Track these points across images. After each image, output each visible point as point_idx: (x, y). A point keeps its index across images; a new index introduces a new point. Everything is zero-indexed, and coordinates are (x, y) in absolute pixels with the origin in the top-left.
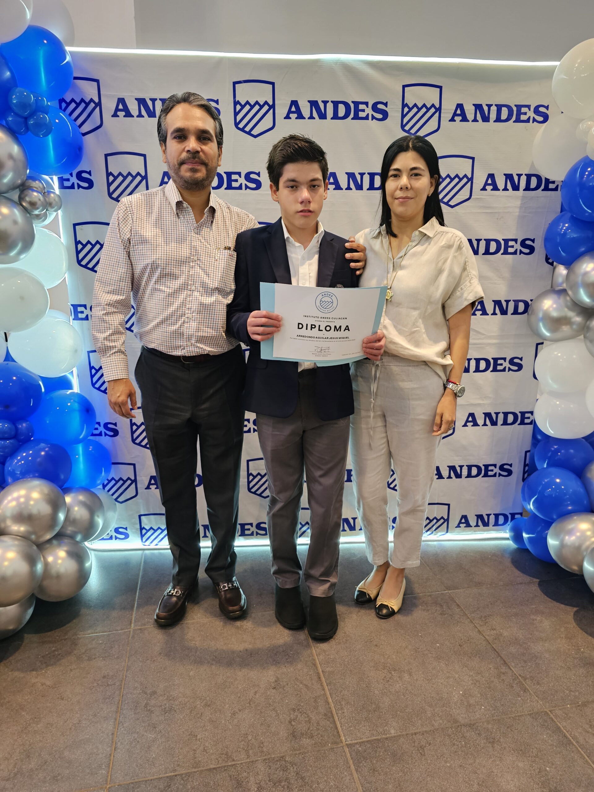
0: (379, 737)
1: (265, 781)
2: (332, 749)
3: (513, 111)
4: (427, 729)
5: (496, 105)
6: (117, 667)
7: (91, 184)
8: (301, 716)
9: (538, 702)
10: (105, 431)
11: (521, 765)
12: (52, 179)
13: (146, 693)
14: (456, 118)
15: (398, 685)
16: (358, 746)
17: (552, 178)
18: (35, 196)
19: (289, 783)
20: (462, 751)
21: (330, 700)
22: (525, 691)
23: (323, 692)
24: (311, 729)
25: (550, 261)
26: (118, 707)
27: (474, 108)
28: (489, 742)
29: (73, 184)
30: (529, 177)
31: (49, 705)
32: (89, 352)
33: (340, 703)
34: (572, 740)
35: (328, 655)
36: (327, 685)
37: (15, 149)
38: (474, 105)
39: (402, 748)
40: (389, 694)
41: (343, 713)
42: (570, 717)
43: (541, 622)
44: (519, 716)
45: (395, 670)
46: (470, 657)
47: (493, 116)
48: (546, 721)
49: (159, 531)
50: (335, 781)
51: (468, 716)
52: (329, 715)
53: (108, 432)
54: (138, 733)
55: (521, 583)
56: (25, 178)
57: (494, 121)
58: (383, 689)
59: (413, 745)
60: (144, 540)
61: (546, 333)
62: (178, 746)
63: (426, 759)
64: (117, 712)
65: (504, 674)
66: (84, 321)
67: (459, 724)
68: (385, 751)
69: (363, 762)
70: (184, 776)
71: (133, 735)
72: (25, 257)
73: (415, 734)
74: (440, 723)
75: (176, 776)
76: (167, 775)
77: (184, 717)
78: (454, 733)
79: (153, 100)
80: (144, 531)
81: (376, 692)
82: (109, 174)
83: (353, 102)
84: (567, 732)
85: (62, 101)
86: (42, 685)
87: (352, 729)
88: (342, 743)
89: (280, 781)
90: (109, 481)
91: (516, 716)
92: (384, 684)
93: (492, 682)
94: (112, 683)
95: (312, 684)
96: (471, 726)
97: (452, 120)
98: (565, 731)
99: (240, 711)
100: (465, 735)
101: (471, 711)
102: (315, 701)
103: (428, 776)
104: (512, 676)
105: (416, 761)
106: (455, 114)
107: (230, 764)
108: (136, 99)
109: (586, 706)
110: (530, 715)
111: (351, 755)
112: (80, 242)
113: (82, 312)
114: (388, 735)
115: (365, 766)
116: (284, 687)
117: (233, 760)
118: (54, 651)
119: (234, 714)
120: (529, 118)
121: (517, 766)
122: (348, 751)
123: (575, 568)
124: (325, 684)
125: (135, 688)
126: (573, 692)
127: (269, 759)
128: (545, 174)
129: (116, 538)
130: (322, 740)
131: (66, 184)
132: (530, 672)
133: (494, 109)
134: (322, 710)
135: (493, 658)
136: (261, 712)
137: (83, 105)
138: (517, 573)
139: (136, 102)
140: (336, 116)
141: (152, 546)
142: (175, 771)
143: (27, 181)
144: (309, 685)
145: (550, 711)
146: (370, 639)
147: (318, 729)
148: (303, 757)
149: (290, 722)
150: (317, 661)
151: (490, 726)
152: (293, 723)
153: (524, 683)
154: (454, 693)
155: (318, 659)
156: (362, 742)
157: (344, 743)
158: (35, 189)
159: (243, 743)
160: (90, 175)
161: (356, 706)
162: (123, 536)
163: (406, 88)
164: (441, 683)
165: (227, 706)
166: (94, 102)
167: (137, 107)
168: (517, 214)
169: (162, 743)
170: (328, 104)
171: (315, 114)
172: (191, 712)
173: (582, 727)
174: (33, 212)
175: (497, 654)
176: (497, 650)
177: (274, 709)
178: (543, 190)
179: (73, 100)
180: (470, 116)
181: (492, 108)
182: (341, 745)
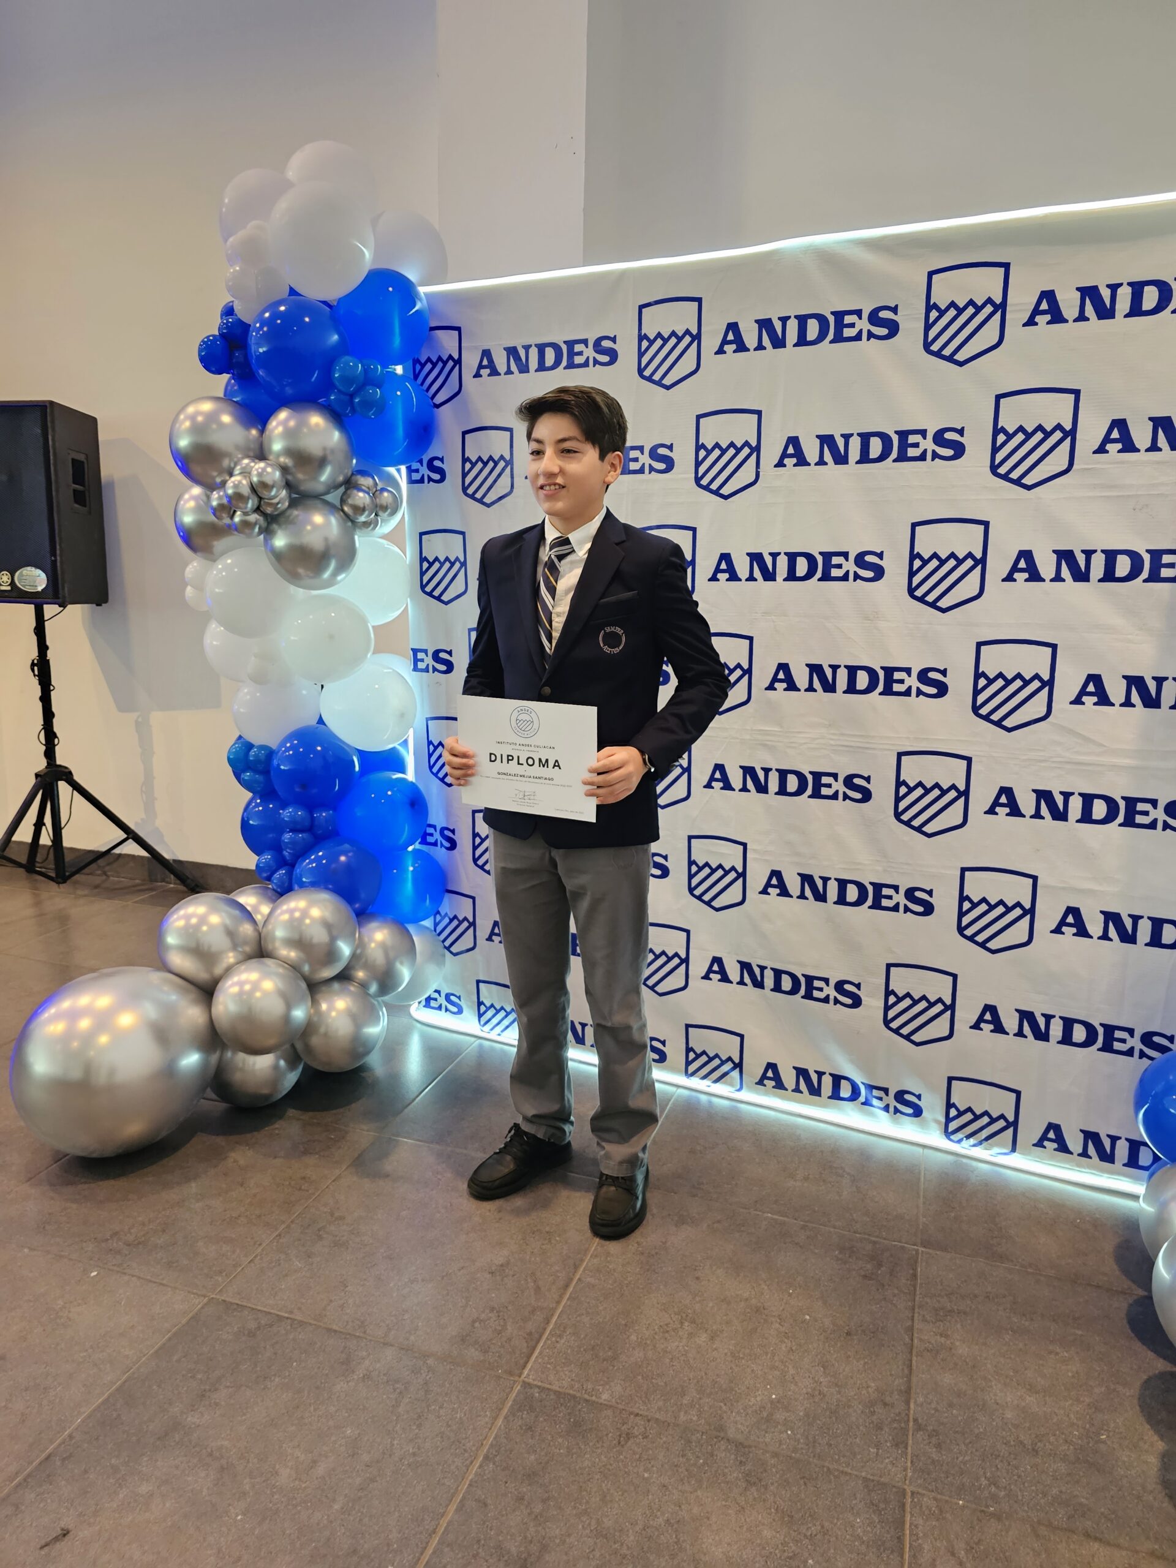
0: (578, 1395)
1: (379, 1372)
2: (499, 1377)
4: (662, 1418)
5: (1130, 284)
7: (442, 475)
8: (495, 1321)
9: (905, 1470)
10: (441, 839)
12: (399, 471)
14: (1038, 319)
15: (676, 1344)
16: (537, 1390)
18: (361, 498)
20: (688, 1470)
21: (554, 1320)
22: (897, 1445)
23: (554, 1305)
24: (494, 1342)
27: (1078, 294)
28: (747, 1480)
29: (423, 476)
31: (224, 1186)
33: (565, 1328)
34: (906, 1550)
35: (608, 1262)
36: (568, 1299)
37: (336, 436)
38: (1079, 289)
40: (650, 1348)
41: (557, 1342)
42: (944, 1518)
44: (842, 1472)
45: (693, 1322)
46: (849, 1357)
47: (1123, 306)
48: (887, 1502)
49: (502, 1014)
50: (465, 1415)
51: (749, 1432)
52: (534, 1337)
53: (444, 842)
56: (350, 473)
57: (1126, 316)
58: (646, 1339)
59: (619, 1426)
60: (482, 1023)
63: (620, 1453)
64: (284, 1223)
65: (885, 1404)
66: (423, 674)
67: (722, 1434)
68: (569, 1414)
69: (525, 1412)
70: (296, 1322)
71: (283, 1256)
72: (345, 578)
73: (637, 1415)
74: (691, 1419)
75: (287, 1318)
76: (282, 1313)
77: (351, 1260)
78: (699, 1442)
79: (527, 348)
80: (483, 1008)
81: (633, 1338)
82: (465, 460)
83: (832, 313)
84: (911, 1535)
85: (416, 361)
87: (549, 1366)
88: (520, 1377)
89: (397, 1381)
90: (442, 918)
91: (838, 1470)
92: (656, 1333)
93: (850, 1406)
94: (306, 1188)
96: (740, 1446)
97: (1031, 323)
98: (908, 1532)
99: (423, 1280)
100: (715, 1453)
101: (764, 1427)
102: (533, 1311)
103: (601, 1472)
104: (898, 1415)
105: (602, 1446)
106: (1036, 312)
107: (358, 1334)
108: (505, 349)
109: (1000, 1518)
110: (865, 1480)
111: (516, 1397)
112: (426, 559)
113: (423, 660)
114: (594, 1398)
115: (522, 1418)
116: (506, 1276)
119: (412, 1281)
122: (516, 1391)
124: (567, 1296)
125: (326, 1205)
126: (997, 1487)
129: (447, 1010)
130: (496, 1361)
131: (415, 476)
134: (530, 1326)
135: (891, 1375)
136: (448, 1294)
137: (440, 365)
139: (505, 354)
140: (802, 341)
141: (493, 1035)
142: (291, 1312)
143: (353, 478)
144: (543, 1288)
145: (913, 1493)
146: (696, 1266)
147: (502, 1346)
148: (451, 1369)
149: (474, 1322)
150: (585, 1263)
151: (773, 1461)
152: (477, 1324)
153: (911, 1433)
154: (760, 1393)
155: (589, 1260)
156: (548, 1389)
157: (520, 1379)
158: (363, 488)
159: (393, 1318)
160: (443, 463)
161: (583, 1342)
162: (455, 1009)
163: (934, 277)
164: (753, 1370)
165: (414, 1268)
166: (453, 360)
167: (505, 361)
169: (303, 1277)
170: (789, 322)
171: (766, 341)
172: (364, 1258)
174: (357, 519)
175: (906, 1371)
176: (914, 1367)
179: (429, 360)
180: (1070, 310)
181: (1120, 291)
182: (516, 1378)
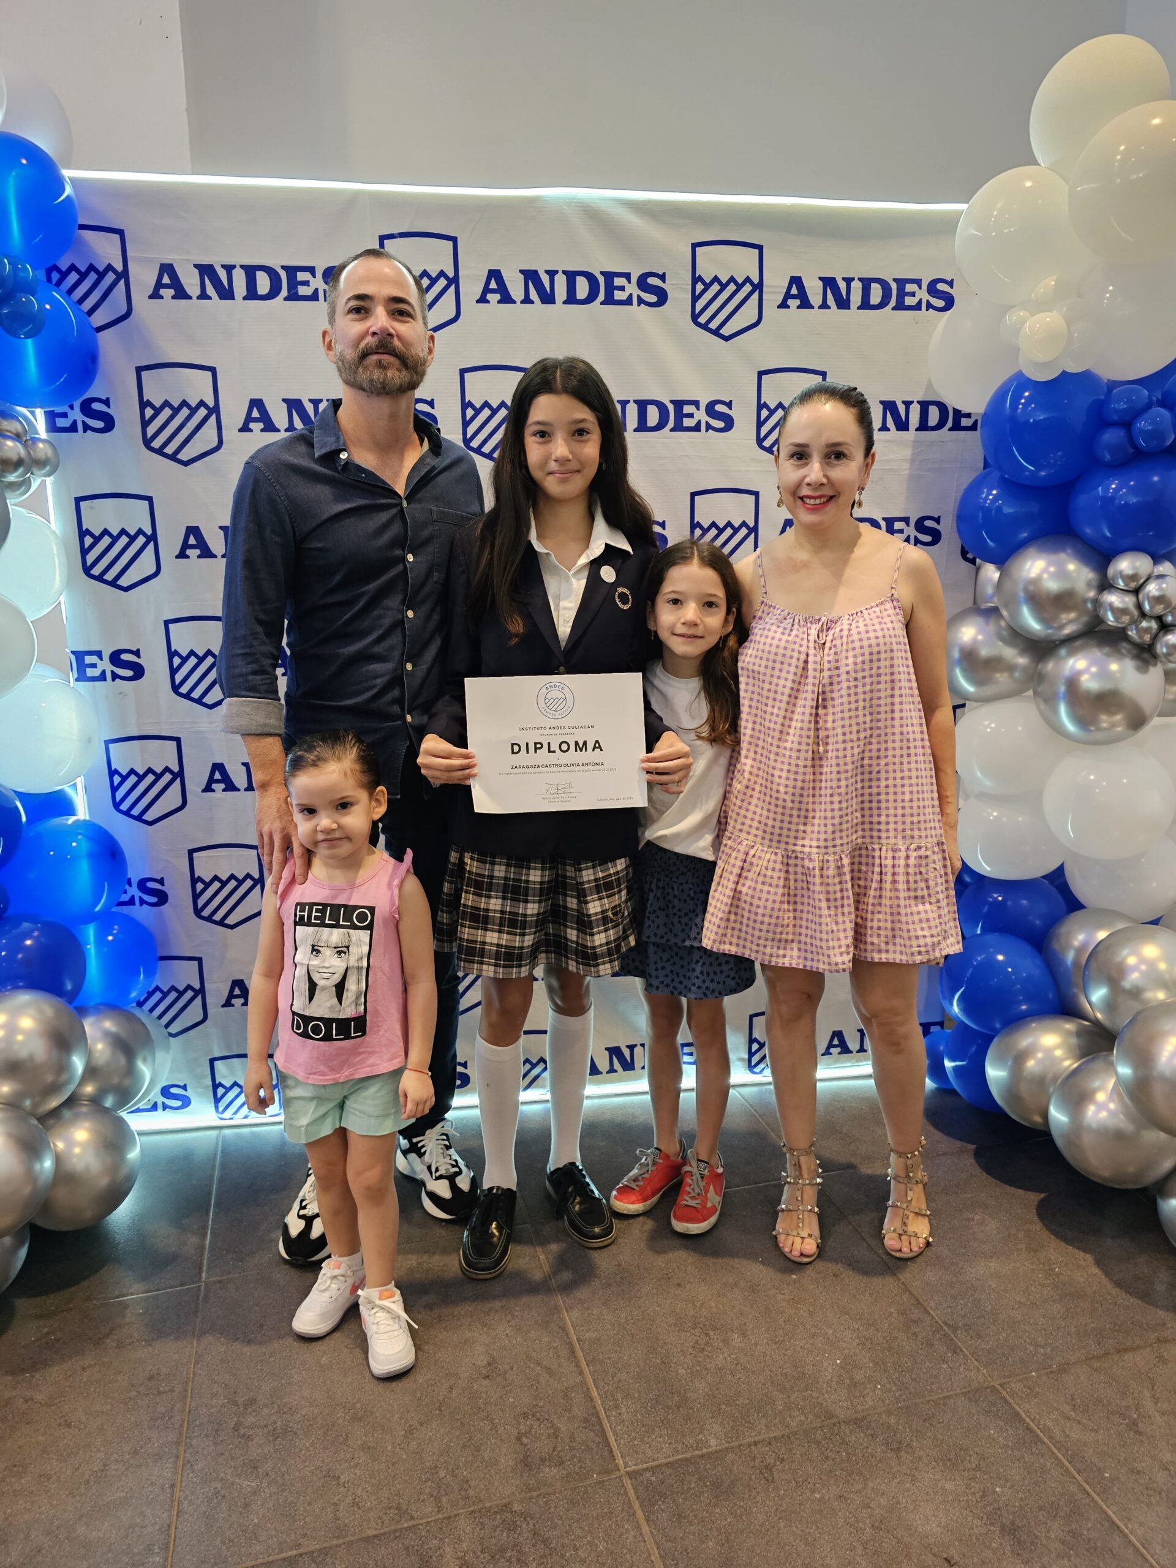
0: (688, 1455)
1: (474, 1552)
2: (601, 1483)
3: (890, 289)
4: (777, 1434)
5: (860, 279)
6: (176, 1357)
7: (109, 423)
8: (539, 1426)
9: (979, 1370)
10: (141, 894)
11: (949, 1486)
12: (33, 413)
13: (236, 1404)
14: (790, 302)
15: (721, 1356)
16: (648, 1474)
17: (965, 409)
19: (520, 1552)
20: (842, 1470)
21: (595, 1393)
22: (955, 1352)
23: (580, 1377)
24: (559, 1449)
25: (970, 556)
26: (181, 1434)
27: (821, 283)
28: (892, 1450)
29: (75, 422)
30: (924, 405)
31: (41, 1438)
32: (107, 743)
34: (1041, 1435)
35: (588, 1310)
36: (588, 1365)
38: (820, 278)
39: (731, 1471)
40: (704, 1373)
41: (620, 1414)
42: (1037, 1393)
43: (982, 1223)
44: (944, 1398)
45: (715, 1329)
46: (855, 1296)
47: (856, 298)
48: (994, 1404)
50: (607, 1542)
51: (852, 1404)
52: (592, 1421)
53: (146, 898)
54: (222, 1479)
55: (945, 1154)
57: (859, 308)
58: (693, 1366)
59: (752, 1464)
60: (221, 1109)
61: (969, 688)
62: (302, 1498)
63: (777, 1489)
64: (178, 1444)
65: (915, 1322)
66: (97, 683)
67: (835, 1420)
68: (700, 1479)
69: (660, 1503)
70: (315, 1555)
71: (214, 1484)
73: (756, 1444)
74: (800, 1421)
75: (301, 1555)
76: (284, 1555)
77: (312, 1445)
78: (826, 1438)
79: (229, 269)
80: (220, 1091)
81: (681, 1371)
82: (144, 404)
83: (602, 273)
84: (1032, 1420)
85: (51, 267)
86: (26, 1401)
87: (636, 1443)
88: (619, 1470)
89: (503, 1550)
90: (150, 994)
91: (940, 1399)
92: (696, 1357)
93: (896, 1338)
94: (167, 1388)
95: (560, 1365)
96: (857, 1422)
97: (784, 305)
98: (1028, 1420)
99: (422, 1425)
100: (847, 1439)
101: (858, 1394)
102: (566, 1396)
103: (780, 1519)
104: (932, 1326)
105: (758, 1493)
106: (788, 295)
107: (405, 1525)
108: (196, 266)
109: (1065, 1371)
110: (965, 1394)
111: (636, 1493)
112: (88, 532)
113: (94, 666)
114: (705, 1450)
115: (663, 1511)
116: (506, 1372)
117: (412, 1518)
118: (48, 1333)
119: (410, 1431)
120: (920, 302)
121: (943, 1488)
122: (630, 1485)
123: (1038, 1119)
124: (583, 1363)
125: (214, 1396)
126: (1042, 1347)
127: (480, 1511)
128: (954, 402)
129: (165, 1107)
130: (580, 1467)
131: (61, 423)
132: (964, 1317)
133: (856, 286)
134: (579, 1412)
135: (896, 1295)
136: (462, 1423)
137: (93, 276)
138: (937, 1135)
139: (196, 271)
140: (571, 299)
141: (238, 1120)
142: (298, 1546)
144: (553, 1367)
145: (1001, 1385)
146: (667, 1276)
147: (572, 1449)
148: (546, 1503)
149: (519, 1439)
150: (568, 1321)
151: (892, 1421)
152: (525, 1440)
153: (953, 1336)
154: (826, 1364)
155: (570, 1317)
156: (658, 1467)
157: (622, 1472)
159: (429, 1484)
160: (109, 406)
161: (643, 1400)
162: (178, 1103)
163: (697, 249)
164: (802, 1347)
165: (397, 1416)
166: (114, 271)
167: (197, 281)
168: (907, 472)
169: (271, 1496)
170: (557, 277)
171: (533, 294)
172: (325, 1434)
173: (1057, 1410)
177: (487, 1417)
178: (950, 430)
179: (73, 268)
180: (815, 299)
181: (853, 284)
182: (617, 1474)
